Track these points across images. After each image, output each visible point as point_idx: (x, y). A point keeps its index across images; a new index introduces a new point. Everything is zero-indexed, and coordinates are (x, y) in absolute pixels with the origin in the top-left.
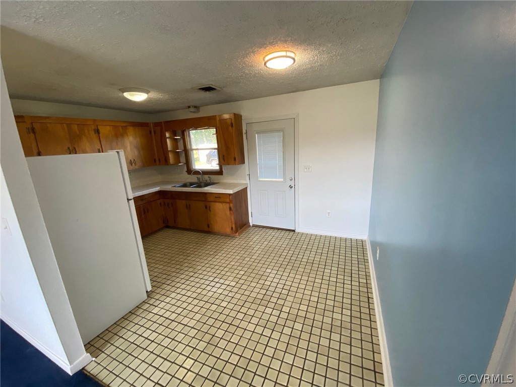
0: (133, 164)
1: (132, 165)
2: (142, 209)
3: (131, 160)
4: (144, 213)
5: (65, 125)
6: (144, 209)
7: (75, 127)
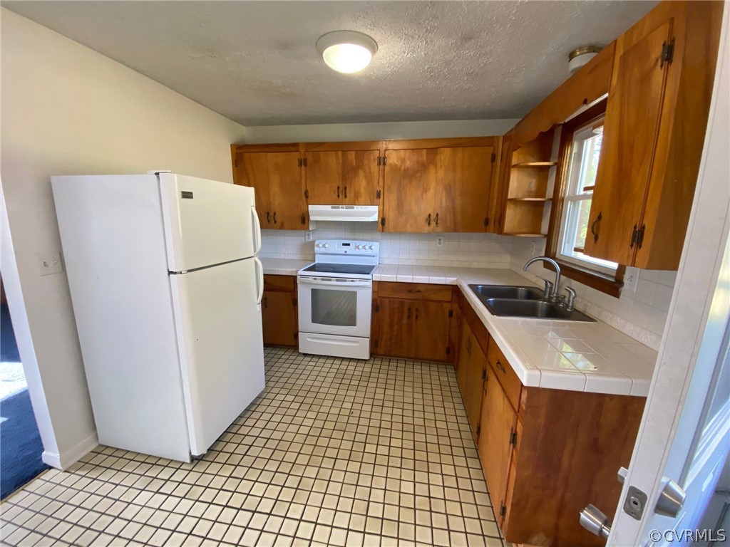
0: (433, 224)
1: (429, 224)
2: (406, 308)
3: (430, 215)
4: (409, 317)
5: (340, 153)
6: (409, 309)
7: (352, 156)
